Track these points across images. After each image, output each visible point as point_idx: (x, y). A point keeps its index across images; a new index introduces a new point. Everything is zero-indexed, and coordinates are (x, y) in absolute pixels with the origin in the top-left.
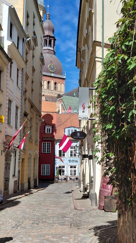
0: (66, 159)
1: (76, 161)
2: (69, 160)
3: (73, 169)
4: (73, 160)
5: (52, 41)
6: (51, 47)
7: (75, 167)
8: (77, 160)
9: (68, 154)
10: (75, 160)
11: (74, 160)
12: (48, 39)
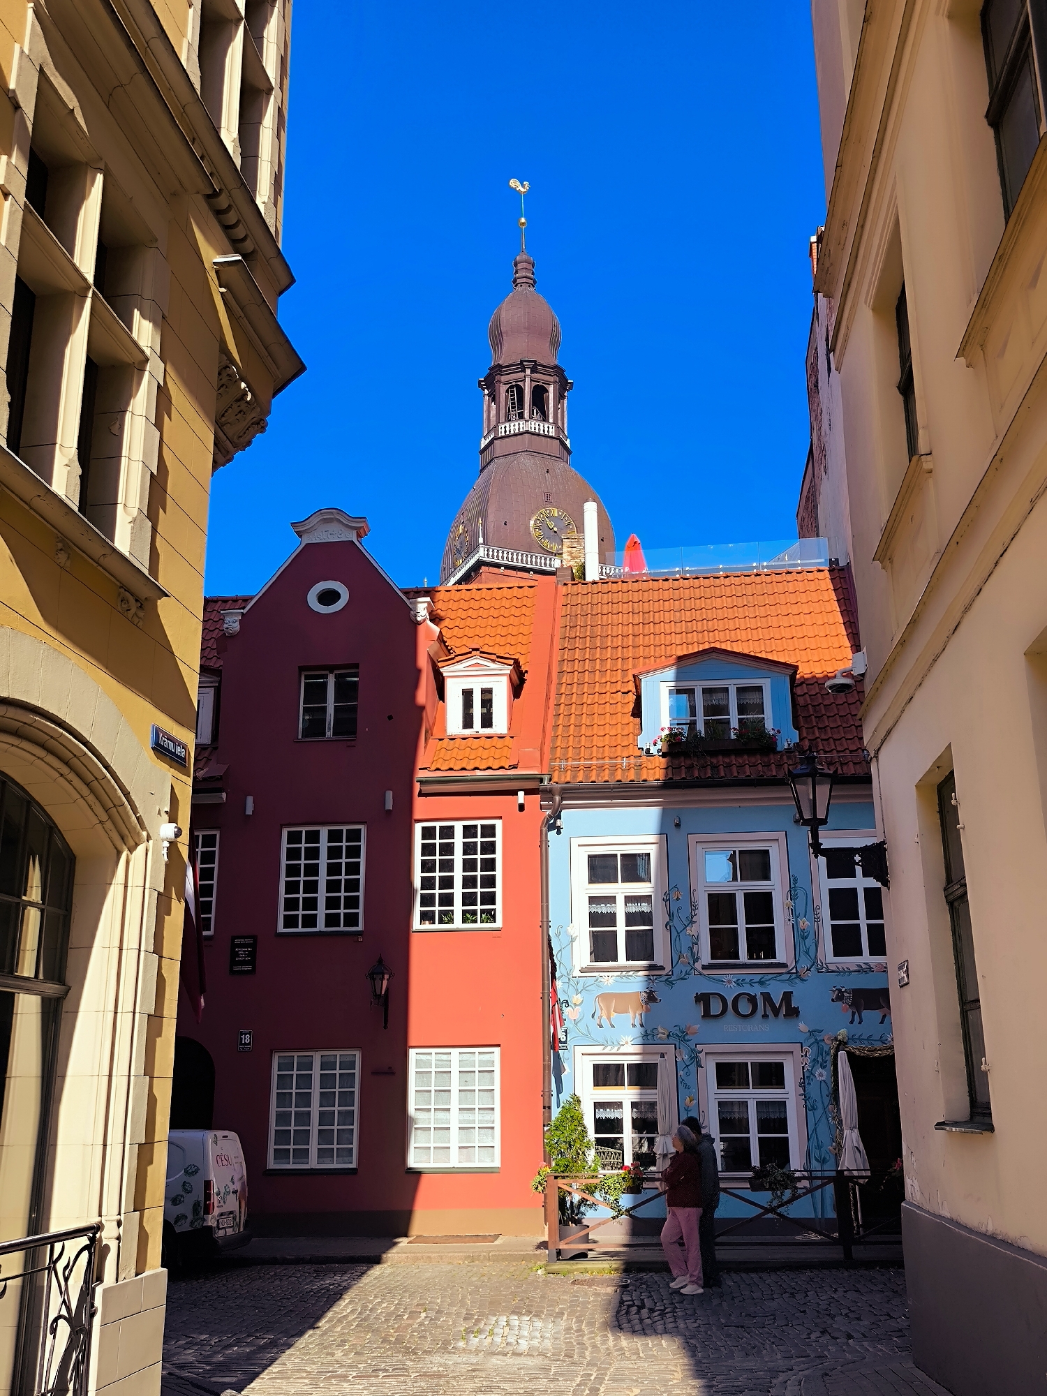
0: (669, 982)
1: (777, 1000)
2: (703, 999)
3: (752, 1095)
4: (747, 989)
5: (551, 389)
6: (545, 418)
7: (771, 1075)
8: (787, 997)
9: (692, 930)
10: (767, 997)
11: (756, 991)
12: (528, 379)
